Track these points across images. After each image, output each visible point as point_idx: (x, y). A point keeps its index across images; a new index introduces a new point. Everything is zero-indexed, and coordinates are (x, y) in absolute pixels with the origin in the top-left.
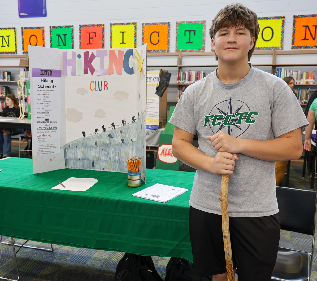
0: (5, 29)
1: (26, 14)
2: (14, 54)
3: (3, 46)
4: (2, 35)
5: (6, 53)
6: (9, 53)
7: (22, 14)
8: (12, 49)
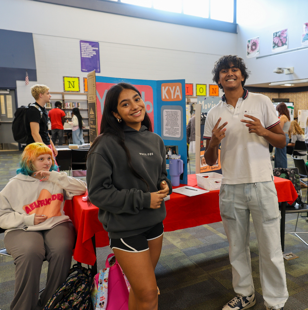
0: (71, 77)
1: (86, 70)
2: (78, 93)
3: (70, 87)
4: (69, 81)
5: (72, 91)
6: (74, 91)
7: (83, 70)
8: (76, 89)
